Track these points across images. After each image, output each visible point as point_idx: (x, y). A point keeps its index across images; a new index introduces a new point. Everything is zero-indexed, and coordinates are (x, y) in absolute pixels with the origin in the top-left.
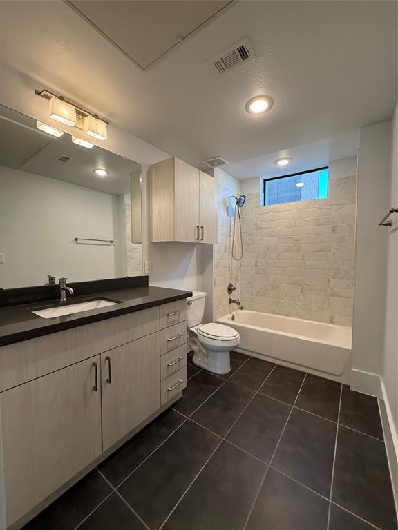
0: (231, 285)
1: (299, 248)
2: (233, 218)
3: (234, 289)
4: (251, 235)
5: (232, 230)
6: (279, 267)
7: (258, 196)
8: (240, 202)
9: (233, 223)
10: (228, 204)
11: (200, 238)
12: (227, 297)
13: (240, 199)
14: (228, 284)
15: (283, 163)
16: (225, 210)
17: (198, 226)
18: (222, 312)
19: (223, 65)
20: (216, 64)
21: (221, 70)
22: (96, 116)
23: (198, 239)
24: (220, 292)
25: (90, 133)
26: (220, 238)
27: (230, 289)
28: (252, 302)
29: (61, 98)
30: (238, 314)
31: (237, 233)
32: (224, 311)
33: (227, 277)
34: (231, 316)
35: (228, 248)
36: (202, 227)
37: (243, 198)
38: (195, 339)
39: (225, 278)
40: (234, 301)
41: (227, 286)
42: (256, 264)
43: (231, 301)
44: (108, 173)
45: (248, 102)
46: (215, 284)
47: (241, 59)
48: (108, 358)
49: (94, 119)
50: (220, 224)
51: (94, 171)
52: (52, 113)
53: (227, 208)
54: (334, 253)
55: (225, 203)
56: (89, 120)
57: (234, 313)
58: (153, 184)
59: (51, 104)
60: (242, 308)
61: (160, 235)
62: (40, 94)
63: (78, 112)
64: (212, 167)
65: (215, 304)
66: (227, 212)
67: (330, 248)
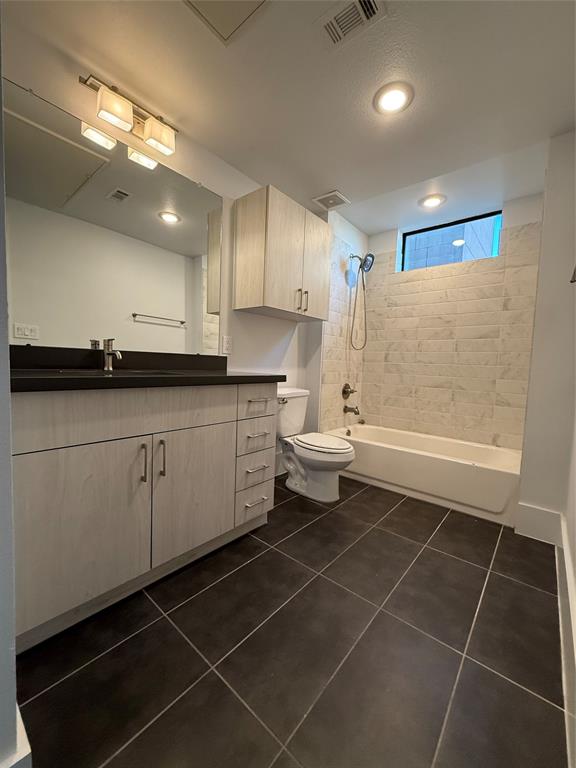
0: (347, 386)
1: (451, 333)
2: (354, 290)
3: (352, 392)
4: (380, 315)
5: (353, 306)
6: (419, 361)
7: (393, 256)
8: (365, 265)
9: (353, 296)
10: (348, 268)
11: (303, 308)
12: (340, 402)
13: (366, 260)
14: (343, 385)
15: (432, 203)
16: (344, 275)
17: (300, 290)
18: (333, 424)
19: (339, 29)
20: (329, 27)
21: (336, 39)
22: (160, 119)
23: (299, 308)
24: (330, 394)
25: (152, 142)
26: (332, 315)
27: (346, 392)
28: (378, 414)
29: (114, 89)
30: (356, 430)
31: (360, 312)
32: (336, 422)
33: (342, 373)
34: (346, 430)
35: (344, 332)
36: (306, 292)
37: (370, 258)
38: (291, 454)
39: (339, 375)
40: (351, 410)
41: (342, 388)
42: (386, 358)
43: (346, 410)
44: (179, 219)
45: (376, 94)
46: (323, 380)
47: (364, 18)
48: (162, 442)
49: (157, 123)
50: (333, 294)
51: (160, 215)
52: (101, 109)
53: (346, 273)
54: (503, 340)
55: (343, 265)
56: (151, 124)
57: (350, 428)
58: (239, 226)
59: (99, 96)
60: (362, 422)
61: (246, 299)
62: (85, 82)
63: (135, 112)
64: (325, 209)
65: (323, 408)
66: (346, 279)
67: (499, 331)
